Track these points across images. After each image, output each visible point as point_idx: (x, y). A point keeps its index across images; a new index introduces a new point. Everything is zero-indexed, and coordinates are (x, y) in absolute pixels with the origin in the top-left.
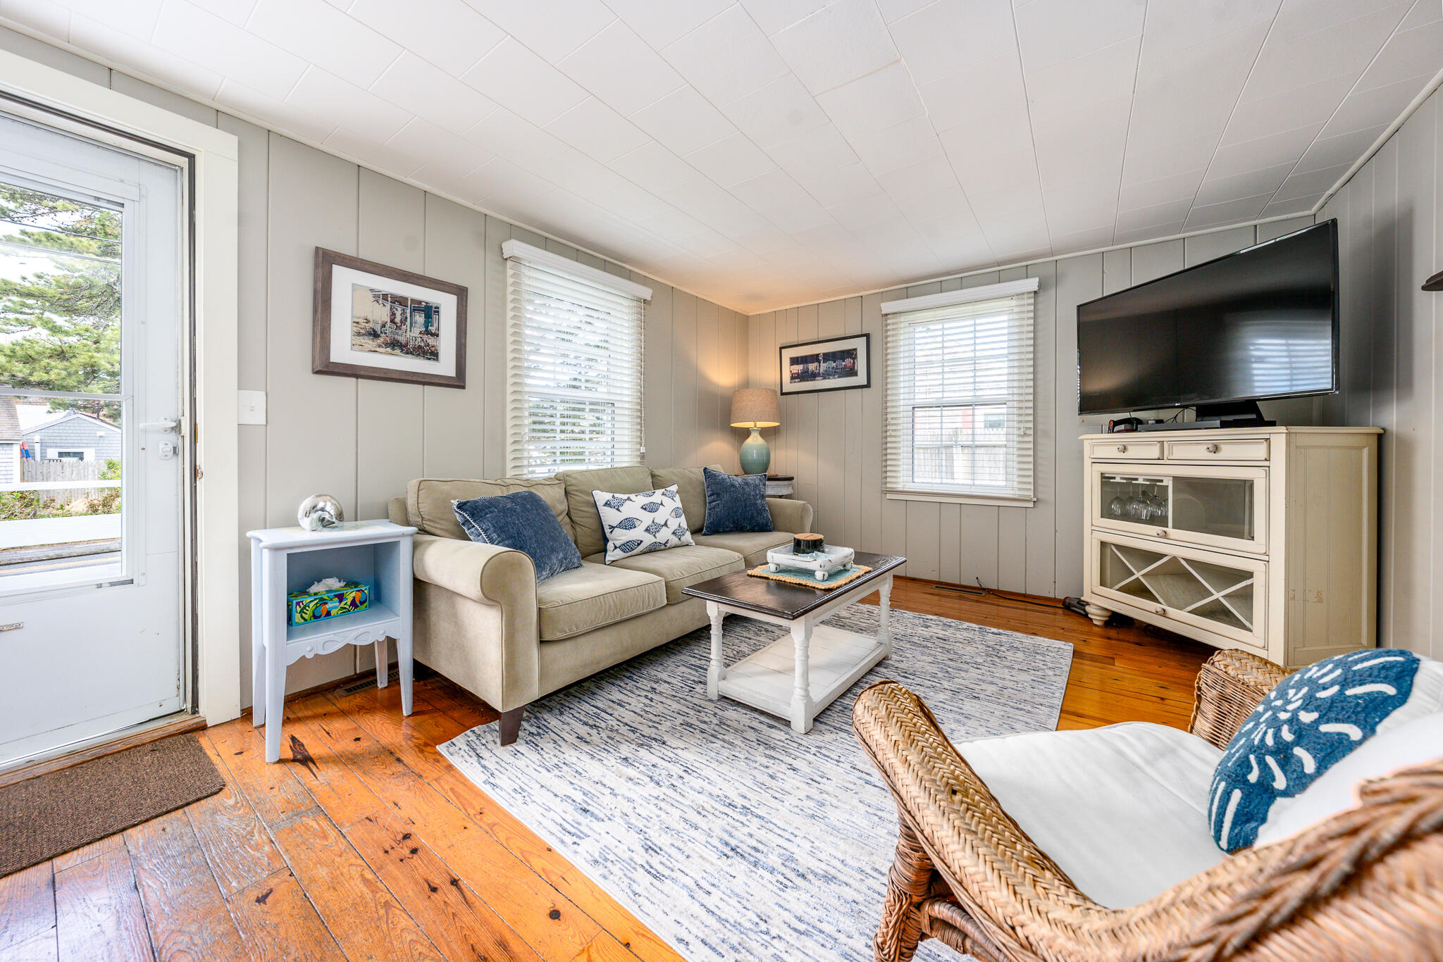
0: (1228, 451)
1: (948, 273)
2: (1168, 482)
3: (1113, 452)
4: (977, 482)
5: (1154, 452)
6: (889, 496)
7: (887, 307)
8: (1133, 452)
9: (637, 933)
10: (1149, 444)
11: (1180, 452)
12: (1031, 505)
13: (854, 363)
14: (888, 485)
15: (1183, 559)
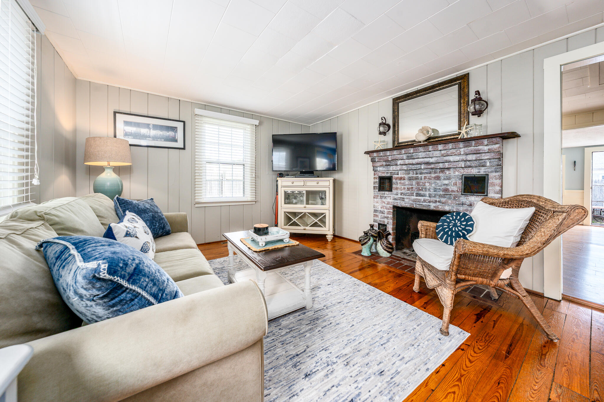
0: (321, 184)
1: (226, 106)
2: (305, 192)
3: (290, 184)
4: (233, 196)
5: (302, 184)
6: (196, 206)
7: (198, 111)
8: (295, 184)
9: (426, 386)
10: (301, 181)
11: (309, 184)
12: (254, 203)
13: (175, 134)
14: (196, 200)
15: (308, 213)
